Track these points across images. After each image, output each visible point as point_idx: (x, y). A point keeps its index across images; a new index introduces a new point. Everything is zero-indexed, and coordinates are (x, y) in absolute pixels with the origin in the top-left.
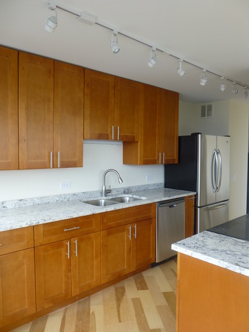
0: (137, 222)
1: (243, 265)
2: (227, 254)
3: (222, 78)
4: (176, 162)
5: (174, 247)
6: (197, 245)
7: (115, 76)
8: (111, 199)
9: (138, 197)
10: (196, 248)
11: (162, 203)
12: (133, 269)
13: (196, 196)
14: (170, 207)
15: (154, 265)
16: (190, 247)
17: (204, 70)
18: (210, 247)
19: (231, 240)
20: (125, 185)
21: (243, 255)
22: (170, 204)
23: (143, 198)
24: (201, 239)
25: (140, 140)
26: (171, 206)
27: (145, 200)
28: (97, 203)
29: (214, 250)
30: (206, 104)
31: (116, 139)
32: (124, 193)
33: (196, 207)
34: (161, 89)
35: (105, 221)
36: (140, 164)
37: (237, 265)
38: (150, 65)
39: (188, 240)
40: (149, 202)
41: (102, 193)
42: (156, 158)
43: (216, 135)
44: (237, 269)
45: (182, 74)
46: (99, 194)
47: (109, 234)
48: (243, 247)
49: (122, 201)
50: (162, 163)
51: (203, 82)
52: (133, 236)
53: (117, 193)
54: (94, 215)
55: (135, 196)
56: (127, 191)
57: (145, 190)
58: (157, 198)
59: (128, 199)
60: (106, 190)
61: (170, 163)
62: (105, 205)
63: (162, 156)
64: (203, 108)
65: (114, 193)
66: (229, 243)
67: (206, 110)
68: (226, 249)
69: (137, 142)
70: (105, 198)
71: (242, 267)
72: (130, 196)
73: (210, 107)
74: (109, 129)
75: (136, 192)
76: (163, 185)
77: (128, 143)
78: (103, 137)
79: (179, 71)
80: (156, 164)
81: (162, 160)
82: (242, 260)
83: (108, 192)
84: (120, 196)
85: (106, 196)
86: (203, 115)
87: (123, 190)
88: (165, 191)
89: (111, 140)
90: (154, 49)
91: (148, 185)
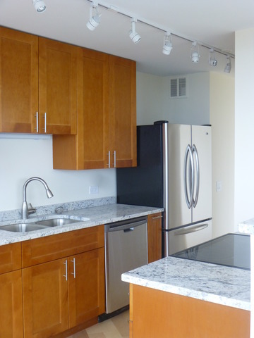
0: (77, 254)
1: (207, 290)
2: (191, 280)
3: (195, 44)
4: (134, 164)
5: (125, 278)
6: (155, 273)
7: (39, 37)
8: (36, 223)
9: (76, 218)
10: (153, 276)
11: (113, 225)
12: (72, 324)
13: (163, 213)
14: (125, 231)
15: (103, 317)
16: (145, 276)
17: (169, 34)
18: (172, 274)
19: (199, 264)
20: (57, 201)
21: (209, 280)
22: (125, 227)
23: (85, 219)
24: (162, 265)
25: (79, 131)
26: (127, 230)
27: (87, 222)
28: (14, 229)
29: (175, 277)
30: (178, 78)
31: (41, 132)
32: (56, 212)
33: (163, 230)
34: (109, 55)
35: (29, 253)
36: (80, 169)
37: (200, 290)
38: (90, 27)
39: (144, 269)
40: (94, 224)
41: (21, 214)
42: (104, 159)
43: (191, 124)
44: (199, 296)
45: (136, 38)
46: (17, 216)
47: (34, 273)
48: (211, 271)
49: (52, 224)
50: (112, 166)
51: (167, 51)
52: (70, 276)
53: (44, 213)
54: (11, 245)
55: (72, 217)
56: (60, 210)
57: (88, 208)
58: (106, 218)
59: (61, 221)
60: (27, 210)
61: (126, 166)
62: (27, 230)
63: (112, 156)
64: (173, 82)
65: (39, 213)
66: (195, 268)
67: (177, 87)
68: (190, 275)
69: (74, 136)
70: (27, 221)
71: (206, 292)
72: (65, 216)
73: (183, 82)
74: (31, 117)
75: (75, 211)
76: (115, 200)
77: (61, 137)
78: (22, 128)
79: (131, 36)
80: (103, 167)
81: (112, 161)
82: (207, 285)
83: (31, 212)
84: (50, 217)
85: (28, 218)
86: (174, 93)
87: (54, 209)
88: (118, 208)
89: (35, 133)
90: (95, 4)
91: (93, 200)
